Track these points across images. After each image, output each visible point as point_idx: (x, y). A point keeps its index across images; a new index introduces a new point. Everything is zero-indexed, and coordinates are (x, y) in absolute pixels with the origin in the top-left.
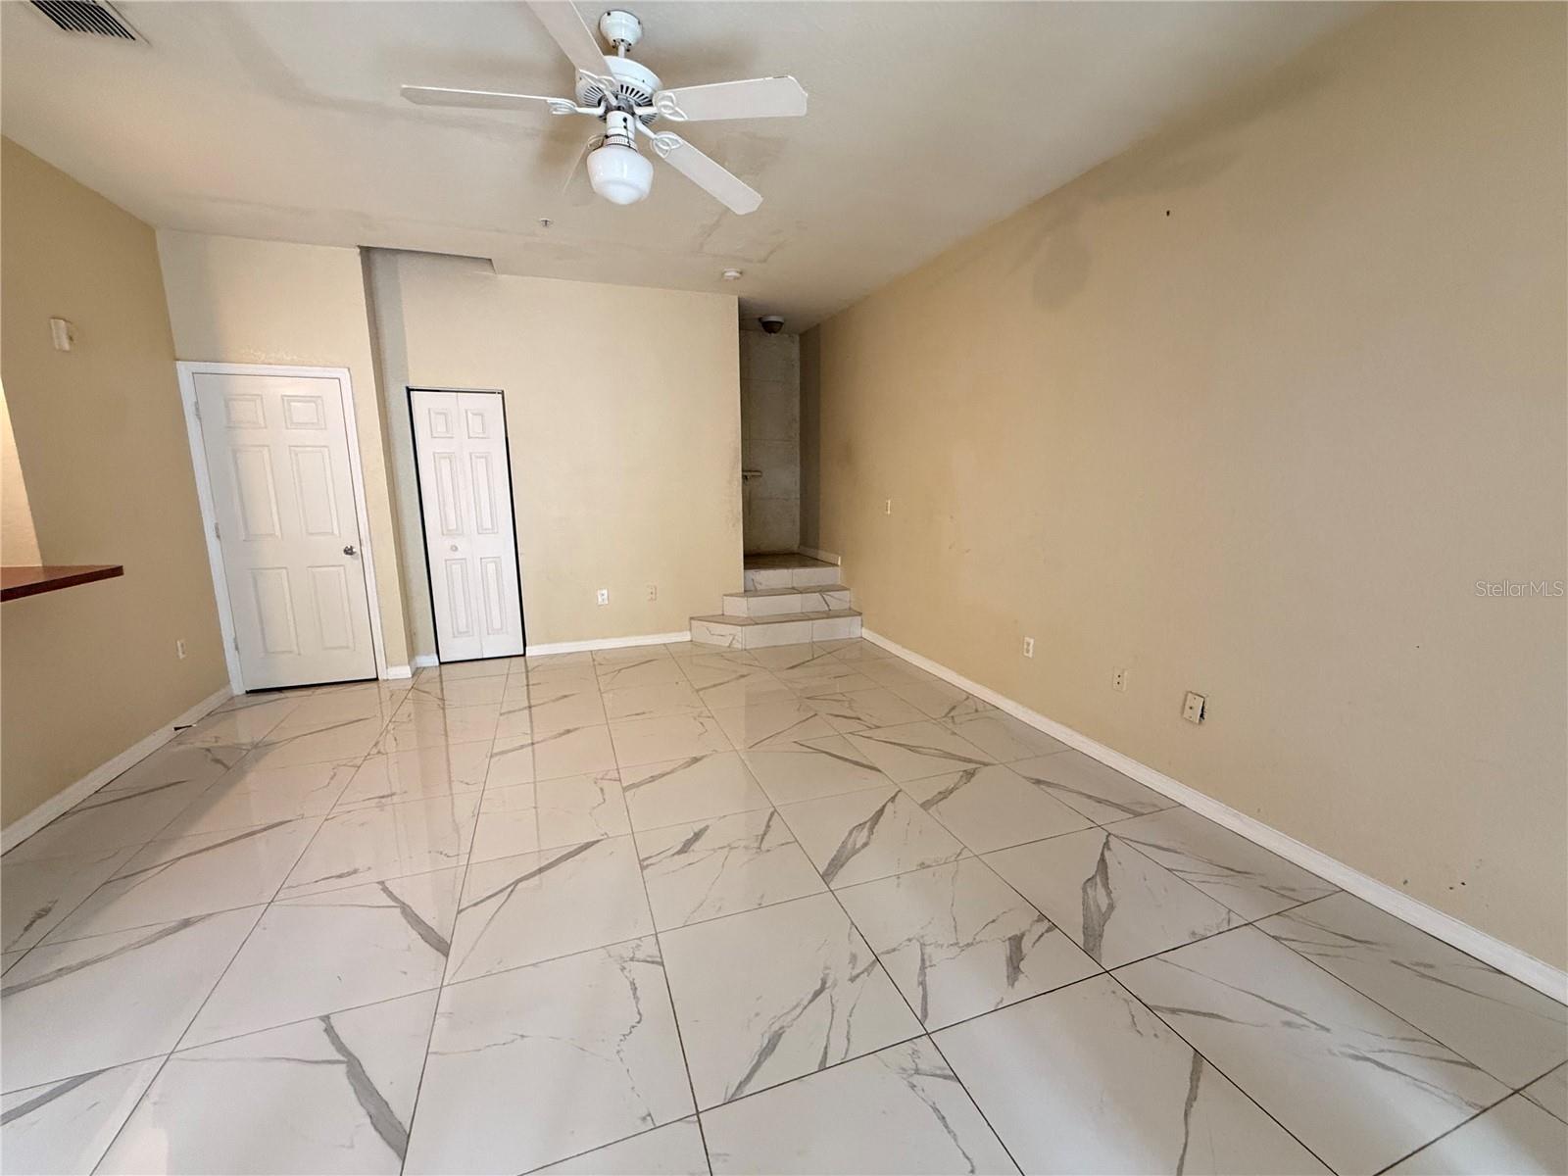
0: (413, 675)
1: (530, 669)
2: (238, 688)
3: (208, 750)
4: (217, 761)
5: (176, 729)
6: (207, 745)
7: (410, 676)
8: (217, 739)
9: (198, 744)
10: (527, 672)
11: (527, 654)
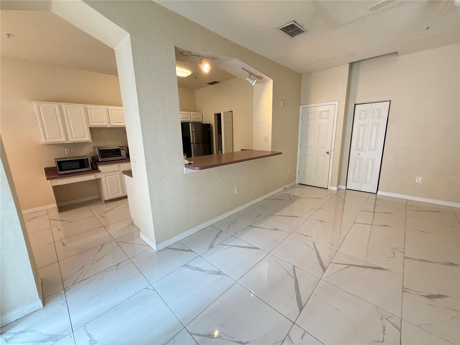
0: (337, 190)
1: (377, 199)
2: (297, 182)
3: (288, 194)
4: (290, 198)
5: (285, 188)
6: (288, 193)
7: (336, 190)
8: (291, 193)
9: (287, 193)
10: (376, 200)
11: (377, 194)
